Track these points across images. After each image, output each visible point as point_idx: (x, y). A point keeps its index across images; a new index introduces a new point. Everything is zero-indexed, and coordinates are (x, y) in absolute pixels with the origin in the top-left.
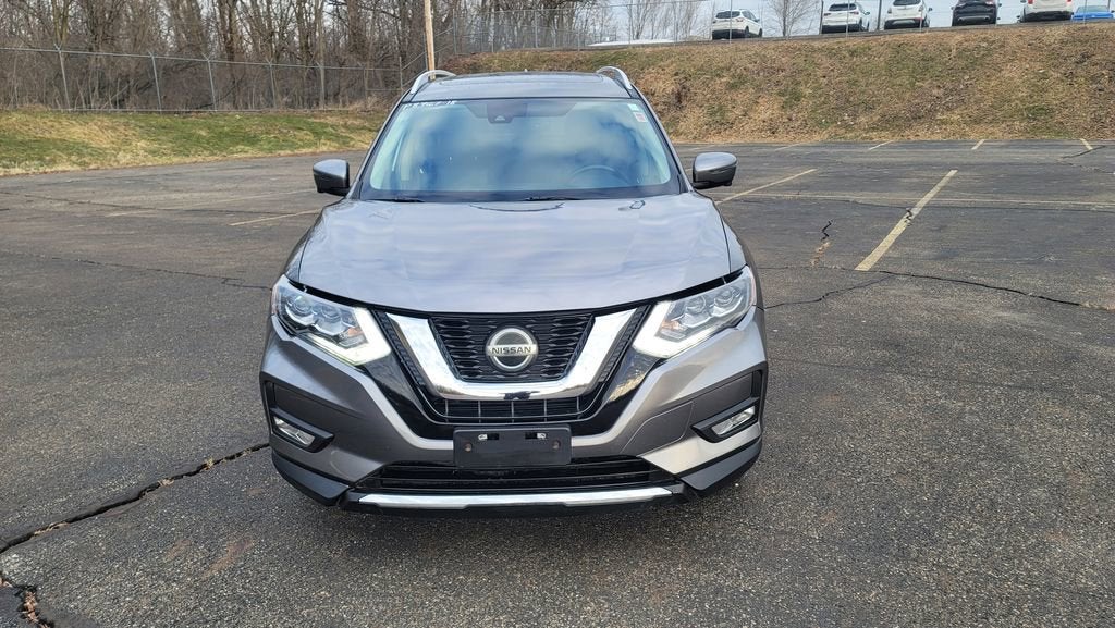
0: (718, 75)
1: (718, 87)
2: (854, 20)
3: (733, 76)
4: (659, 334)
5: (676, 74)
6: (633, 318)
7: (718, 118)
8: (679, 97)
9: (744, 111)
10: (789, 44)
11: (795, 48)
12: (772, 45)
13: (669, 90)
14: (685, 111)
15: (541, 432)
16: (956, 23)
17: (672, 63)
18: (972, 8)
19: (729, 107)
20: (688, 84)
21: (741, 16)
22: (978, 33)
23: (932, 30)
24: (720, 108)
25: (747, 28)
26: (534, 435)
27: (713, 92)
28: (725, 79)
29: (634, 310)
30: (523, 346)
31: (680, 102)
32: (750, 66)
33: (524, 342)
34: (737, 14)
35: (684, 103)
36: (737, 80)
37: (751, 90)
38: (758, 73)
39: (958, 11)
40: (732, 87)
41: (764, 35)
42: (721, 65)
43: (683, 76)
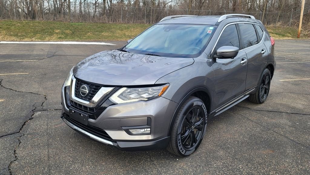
4: (119, 96)
6: (113, 90)
15: (82, 114)
26: (80, 114)
29: (114, 88)
30: (85, 90)
33: (86, 89)
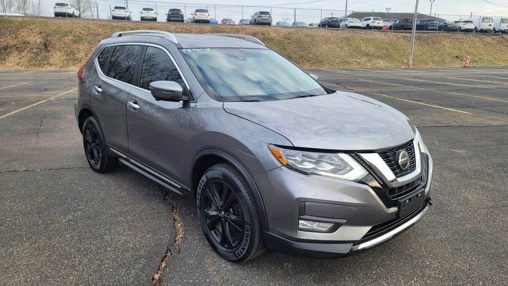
0: (66, 35)
1: (67, 41)
2: (127, 15)
3: (75, 36)
5: (41, 33)
7: (72, 57)
8: (46, 46)
9: (85, 54)
10: (101, 23)
11: (104, 25)
12: (91, 22)
13: (38, 41)
14: (51, 53)
16: (169, 20)
17: (36, 27)
18: (174, 15)
19: (77, 52)
20: (49, 39)
21: (69, 6)
22: (181, 25)
23: (159, 23)
24: (72, 52)
25: (73, 13)
27: (65, 44)
28: (70, 38)
31: (46, 47)
32: (83, 32)
34: (67, 5)
35: (49, 49)
36: (77, 38)
37: (86, 44)
38: (88, 36)
39: (169, 16)
40: (75, 42)
41: (82, 17)
42: (66, 30)
43: (44, 34)
